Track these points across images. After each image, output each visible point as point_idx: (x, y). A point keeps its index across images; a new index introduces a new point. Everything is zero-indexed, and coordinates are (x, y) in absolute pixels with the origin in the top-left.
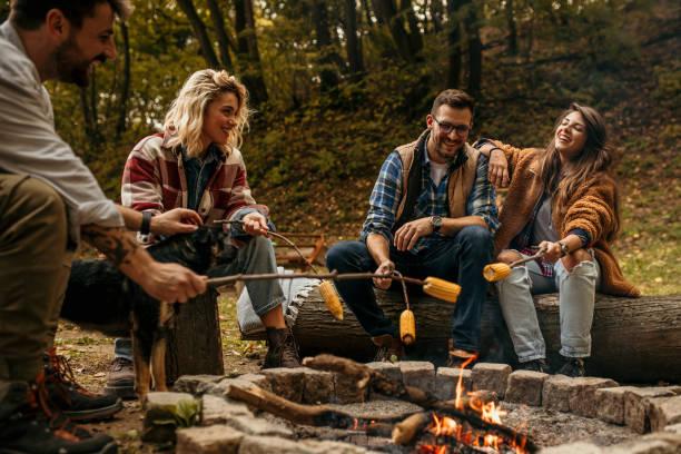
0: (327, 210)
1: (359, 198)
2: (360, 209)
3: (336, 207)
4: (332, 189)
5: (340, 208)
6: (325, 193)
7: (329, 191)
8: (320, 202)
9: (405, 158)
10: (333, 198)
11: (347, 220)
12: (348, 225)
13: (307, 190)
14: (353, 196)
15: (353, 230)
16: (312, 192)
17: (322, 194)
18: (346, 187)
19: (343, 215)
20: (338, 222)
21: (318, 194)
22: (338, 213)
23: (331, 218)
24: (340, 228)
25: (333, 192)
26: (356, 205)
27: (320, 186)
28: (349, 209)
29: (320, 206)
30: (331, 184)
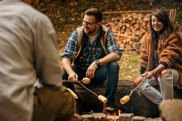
0: (56, 18)
1: (72, 11)
2: (72, 17)
3: (60, 16)
4: (58, 7)
5: (62, 17)
6: (55, 9)
7: (57, 8)
8: (52, 14)
9: (79, 33)
10: (58, 12)
11: (66, 23)
12: (67, 25)
13: (45, 7)
14: (68, 10)
15: (70, 28)
16: (47, 8)
17: (53, 9)
18: (65, 5)
19: (64, 21)
20: (62, 24)
21: (51, 9)
22: (61, 19)
23: (58, 22)
24: (63, 27)
25: (59, 8)
26: (70, 15)
27: (52, 5)
28: (67, 17)
29: (52, 16)
30: (58, 4)
